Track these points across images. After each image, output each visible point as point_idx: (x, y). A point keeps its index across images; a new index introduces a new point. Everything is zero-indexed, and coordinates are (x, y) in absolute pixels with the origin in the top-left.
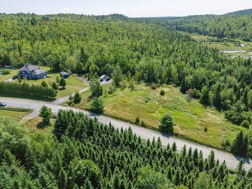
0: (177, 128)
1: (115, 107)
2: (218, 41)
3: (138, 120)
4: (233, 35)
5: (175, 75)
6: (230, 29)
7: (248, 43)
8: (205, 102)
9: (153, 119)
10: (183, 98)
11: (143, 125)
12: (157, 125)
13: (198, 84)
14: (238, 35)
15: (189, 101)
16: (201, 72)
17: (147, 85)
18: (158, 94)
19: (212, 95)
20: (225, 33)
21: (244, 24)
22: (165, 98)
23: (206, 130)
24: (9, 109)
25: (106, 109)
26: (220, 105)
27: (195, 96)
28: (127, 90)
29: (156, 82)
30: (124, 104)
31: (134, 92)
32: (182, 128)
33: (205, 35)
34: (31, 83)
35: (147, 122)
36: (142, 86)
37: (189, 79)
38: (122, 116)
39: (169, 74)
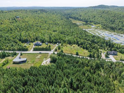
0: (79, 54)
1: (65, 51)
2: (86, 24)
3: (71, 53)
4: (91, 22)
5: (76, 41)
6: (90, 18)
7: (96, 25)
8: (84, 48)
9: (74, 53)
10: (79, 47)
12: (75, 54)
13: (82, 44)
14: (93, 21)
15: (80, 48)
17: (69, 45)
18: (73, 47)
19: (85, 46)
20: (88, 20)
21: (94, 17)
22: (75, 48)
23: (84, 54)
26: (87, 49)
27: (81, 47)
28: (65, 47)
29: (71, 44)
30: (67, 50)
31: (67, 47)
32: (80, 54)
33: (81, 21)
36: (68, 45)
37: (80, 42)
38: (68, 53)
39: (74, 42)
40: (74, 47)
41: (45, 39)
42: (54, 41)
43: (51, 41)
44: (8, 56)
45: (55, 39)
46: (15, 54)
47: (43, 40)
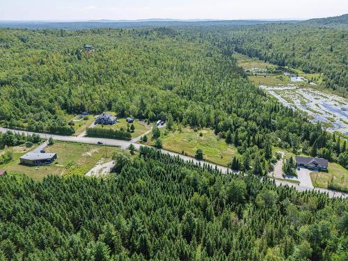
0: (205, 157)
1: (169, 144)
2: (275, 72)
3: (183, 152)
4: (294, 65)
5: (213, 121)
7: (308, 75)
8: (229, 141)
9: (192, 151)
10: (214, 138)
11: (186, 155)
12: (195, 154)
13: (226, 128)
14: (300, 64)
15: (218, 140)
16: (230, 119)
17: (191, 128)
18: (198, 135)
19: (233, 136)
20: (286, 61)
22: (202, 138)
23: (222, 158)
24: (106, 145)
25: (164, 145)
26: (237, 144)
27: (223, 137)
28: (177, 132)
30: (175, 143)
31: (181, 134)
32: (208, 156)
33: (265, 62)
34: (107, 127)
35: (188, 153)
36: (188, 129)
37: (220, 124)
38: (173, 149)
39: (208, 120)
40: (201, 135)
42: (151, 113)
43: (143, 115)
44: (19, 144)
46: (36, 141)
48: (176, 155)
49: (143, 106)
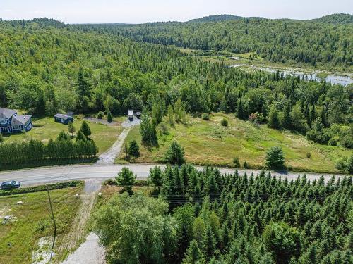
2: (206, 55)
4: (218, 47)
7: (240, 55)
17: (195, 117)
18: (220, 126)
23: (309, 156)
27: (260, 121)
30: (198, 146)
36: (190, 118)
40: (225, 124)
41: (52, 96)
42: (108, 101)
43: (91, 104)
45: (113, 93)
47: (42, 102)
48: (232, 172)
49: (84, 88)
